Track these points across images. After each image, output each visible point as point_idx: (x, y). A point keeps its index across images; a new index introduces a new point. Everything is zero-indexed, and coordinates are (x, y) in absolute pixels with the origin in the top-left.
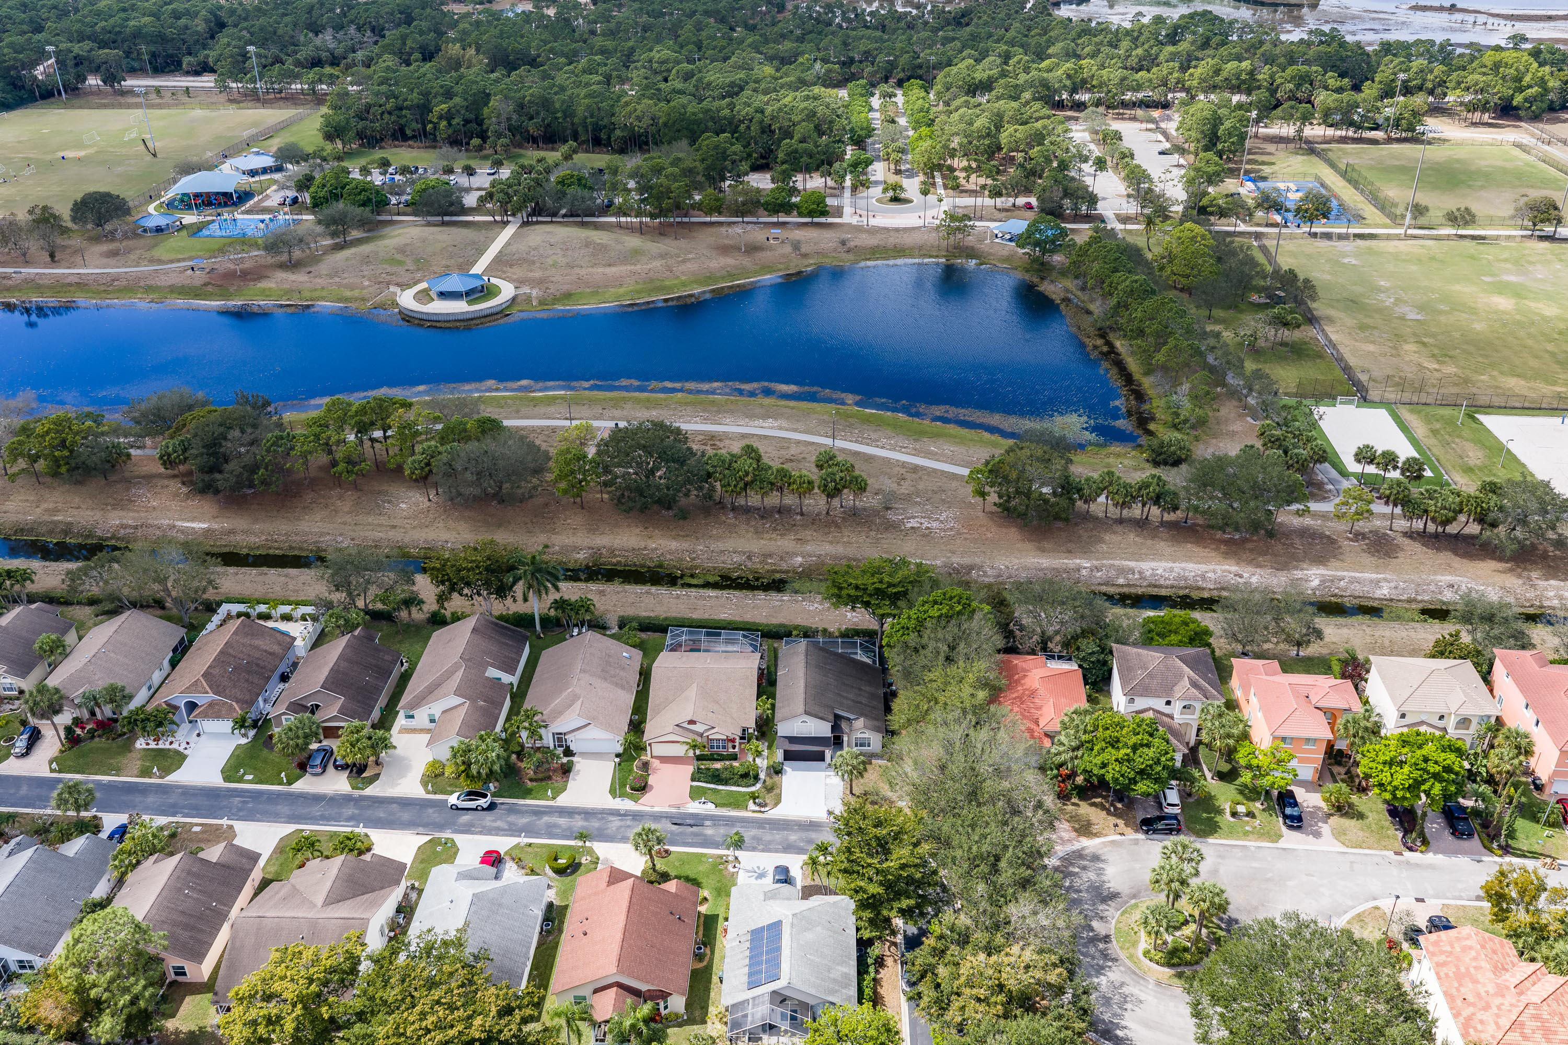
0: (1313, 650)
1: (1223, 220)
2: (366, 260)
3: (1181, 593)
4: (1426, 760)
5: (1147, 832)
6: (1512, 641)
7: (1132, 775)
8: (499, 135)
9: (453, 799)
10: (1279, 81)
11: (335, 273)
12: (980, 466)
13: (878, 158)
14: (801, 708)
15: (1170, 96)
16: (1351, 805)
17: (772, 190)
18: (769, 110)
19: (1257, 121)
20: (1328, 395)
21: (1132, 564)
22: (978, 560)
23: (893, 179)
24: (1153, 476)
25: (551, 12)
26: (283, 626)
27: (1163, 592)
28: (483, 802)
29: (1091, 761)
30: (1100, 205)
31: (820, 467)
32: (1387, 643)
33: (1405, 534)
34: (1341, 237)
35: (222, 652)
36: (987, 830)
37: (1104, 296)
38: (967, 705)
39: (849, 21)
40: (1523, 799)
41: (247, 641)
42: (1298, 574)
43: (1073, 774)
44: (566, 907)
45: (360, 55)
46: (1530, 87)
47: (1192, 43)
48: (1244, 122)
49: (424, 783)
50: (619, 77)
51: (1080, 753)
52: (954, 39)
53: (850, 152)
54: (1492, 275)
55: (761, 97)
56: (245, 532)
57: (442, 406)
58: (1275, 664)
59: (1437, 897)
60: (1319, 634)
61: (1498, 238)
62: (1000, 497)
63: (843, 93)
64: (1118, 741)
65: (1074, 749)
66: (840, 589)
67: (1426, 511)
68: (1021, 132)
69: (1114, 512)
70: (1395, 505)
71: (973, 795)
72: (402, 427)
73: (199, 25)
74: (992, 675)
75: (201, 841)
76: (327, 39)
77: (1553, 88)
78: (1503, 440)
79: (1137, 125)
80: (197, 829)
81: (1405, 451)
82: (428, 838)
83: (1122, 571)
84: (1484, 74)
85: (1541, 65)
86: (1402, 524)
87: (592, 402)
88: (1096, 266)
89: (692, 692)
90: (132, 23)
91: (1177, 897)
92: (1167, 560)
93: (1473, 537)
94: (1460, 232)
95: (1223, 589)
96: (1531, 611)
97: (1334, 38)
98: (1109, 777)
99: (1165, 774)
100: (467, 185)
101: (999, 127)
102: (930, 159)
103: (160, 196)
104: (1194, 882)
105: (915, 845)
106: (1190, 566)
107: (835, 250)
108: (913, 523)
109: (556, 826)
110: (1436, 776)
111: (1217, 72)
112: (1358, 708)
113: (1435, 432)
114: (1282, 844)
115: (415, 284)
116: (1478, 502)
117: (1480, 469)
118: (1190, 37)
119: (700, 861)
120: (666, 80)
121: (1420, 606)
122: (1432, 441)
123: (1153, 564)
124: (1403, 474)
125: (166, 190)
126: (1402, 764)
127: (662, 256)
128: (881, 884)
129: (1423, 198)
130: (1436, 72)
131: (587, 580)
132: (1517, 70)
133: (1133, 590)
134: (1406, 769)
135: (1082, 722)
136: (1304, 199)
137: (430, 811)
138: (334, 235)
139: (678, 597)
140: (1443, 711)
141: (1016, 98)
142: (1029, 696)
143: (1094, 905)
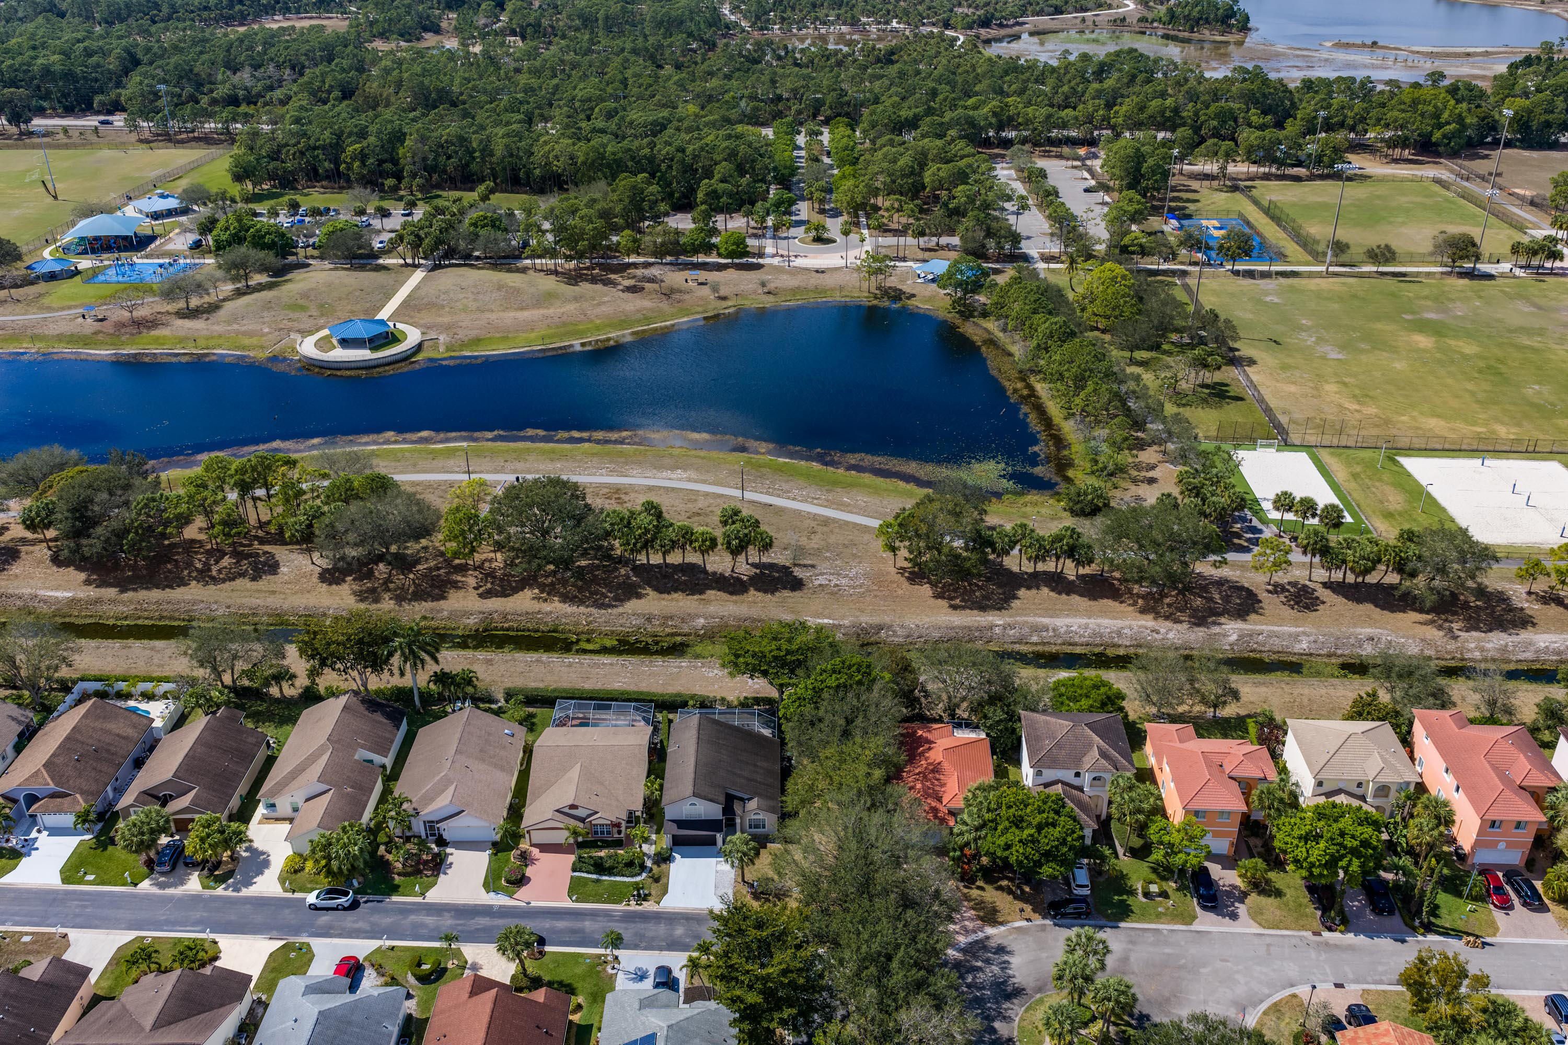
0: (1229, 711)
1: (1147, 259)
2: (268, 306)
3: (1097, 650)
4: (1342, 834)
5: (1054, 917)
6: (1431, 700)
7: (1036, 857)
8: (414, 175)
9: (311, 898)
10: (1203, 118)
11: (234, 319)
12: (890, 519)
13: (802, 198)
14: (689, 790)
15: (1096, 133)
16: (1268, 882)
17: (692, 231)
18: (690, 149)
19: (1181, 159)
20: (1250, 440)
21: (1046, 621)
22: (887, 619)
23: (816, 218)
24: (1067, 529)
25: (477, 49)
26: (143, 706)
27: (1078, 650)
28: (343, 900)
29: (993, 842)
30: (1023, 244)
31: (725, 523)
32: (1306, 701)
33: (1326, 585)
34: (1265, 275)
35: (68, 738)
36: (878, 928)
37: (1025, 339)
38: (862, 785)
39: (779, 58)
40: (1446, 871)
41: (98, 724)
42: (1216, 629)
43: (976, 856)
44: (427, 1020)
45: (278, 93)
46: (1448, 123)
47: (1119, 80)
48: (1168, 158)
49: (282, 880)
50: (542, 115)
51: (983, 833)
52: (882, 76)
53: (773, 192)
54: (1413, 313)
55: (683, 135)
56: (112, 601)
57: (332, 462)
58: (1190, 729)
59: (1357, 981)
60: (1235, 695)
61: (1418, 274)
62: (911, 552)
63: (768, 132)
64: (1022, 820)
65: (977, 829)
66: (737, 656)
67: (1344, 562)
68: (945, 170)
69: (1028, 567)
70: (1314, 555)
71: (865, 887)
72: (284, 486)
73: (112, 64)
74: (890, 751)
75: (29, 952)
76: (245, 77)
77: (1471, 124)
78: (1424, 483)
79: (1064, 162)
80: (26, 939)
81: (1325, 497)
82: (281, 943)
83: (1036, 629)
84: (1403, 111)
85: (1458, 102)
86: (1321, 574)
87: (493, 454)
88: (1016, 307)
89: (575, 773)
90: (40, 61)
91: (1082, 994)
92: (1082, 616)
93: (1393, 587)
94: (1381, 269)
95: (1140, 646)
96: (1453, 664)
97: (1258, 75)
98: (1013, 859)
99: (1071, 856)
100: (379, 227)
101: (923, 165)
102: (852, 198)
103: (55, 241)
104: (1100, 979)
105: (798, 947)
106: (1106, 622)
107: (755, 292)
108: (822, 580)
109: (423, 925)
110: (1354, 852)
111: (1142, 109)
112: (1273, 776)
113: (1355, 476)
114: (1196, 926)
115: (318, 330)
116: (1397, 551)
117: (1400, 514)
118: (1116, 75)
119: (577, 963)
120: (589, 119)
121: (1340, 660)
122: (1353, 485)
123: (1068, 621)
124: (1321, 520)
125: (63, 233)
126: (1318, 837)
127: (576, 299)
128: (761, 992)
129: (1343, 235)
130: (1356, 110)
131: (475, 648)
132: (1435, 107)
133: (1047, 649)
134: (1322, 845)
135: (986, 798)
136: (1227, 237)
137: (287, 911)
138: (235, 279)
139: (570, 665)
140: (1362, 778)
141: (941, 136)
142: (933, 771)
143: (997, 1002)
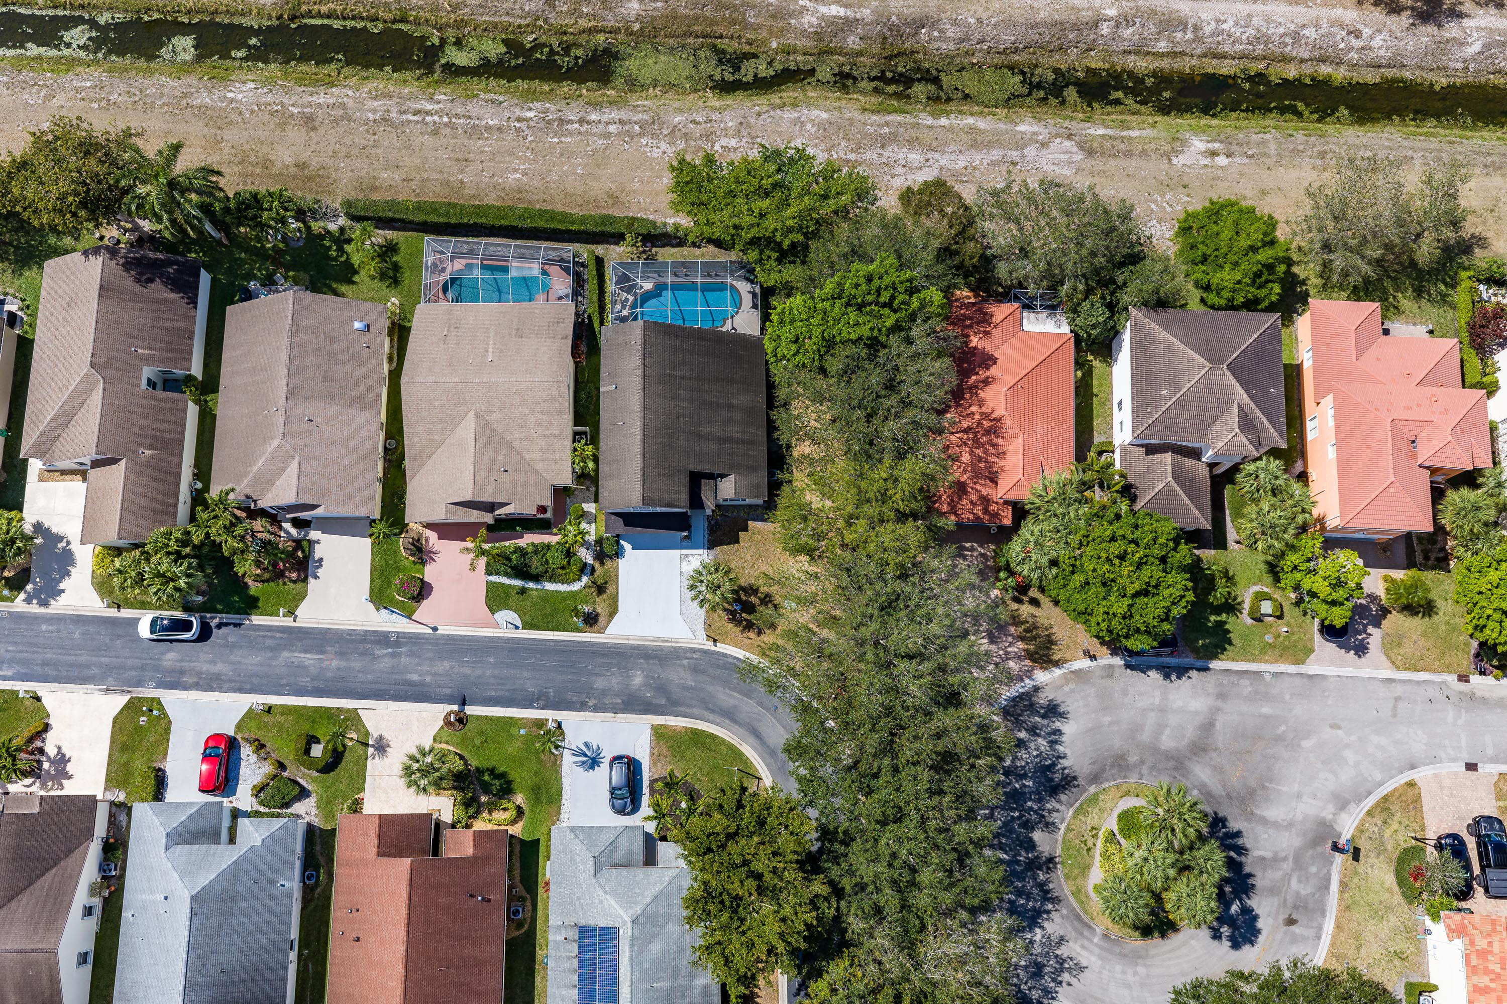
9: (144, 618)
14: (636, 490)
22: (931, 6)
44: (333, 831)
59: (1495, 760)
82: (124, 699)
83: (1168, 25)
89: (467, 427)
95: (1324, 60)
109: (301, 668)
114: (1311, 667)
119: (510, 736)
123: (1220, 8)
133: (1178, 65)
137: (117, 641)
142: (988, 432)
143: (1040, 800)
